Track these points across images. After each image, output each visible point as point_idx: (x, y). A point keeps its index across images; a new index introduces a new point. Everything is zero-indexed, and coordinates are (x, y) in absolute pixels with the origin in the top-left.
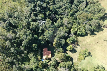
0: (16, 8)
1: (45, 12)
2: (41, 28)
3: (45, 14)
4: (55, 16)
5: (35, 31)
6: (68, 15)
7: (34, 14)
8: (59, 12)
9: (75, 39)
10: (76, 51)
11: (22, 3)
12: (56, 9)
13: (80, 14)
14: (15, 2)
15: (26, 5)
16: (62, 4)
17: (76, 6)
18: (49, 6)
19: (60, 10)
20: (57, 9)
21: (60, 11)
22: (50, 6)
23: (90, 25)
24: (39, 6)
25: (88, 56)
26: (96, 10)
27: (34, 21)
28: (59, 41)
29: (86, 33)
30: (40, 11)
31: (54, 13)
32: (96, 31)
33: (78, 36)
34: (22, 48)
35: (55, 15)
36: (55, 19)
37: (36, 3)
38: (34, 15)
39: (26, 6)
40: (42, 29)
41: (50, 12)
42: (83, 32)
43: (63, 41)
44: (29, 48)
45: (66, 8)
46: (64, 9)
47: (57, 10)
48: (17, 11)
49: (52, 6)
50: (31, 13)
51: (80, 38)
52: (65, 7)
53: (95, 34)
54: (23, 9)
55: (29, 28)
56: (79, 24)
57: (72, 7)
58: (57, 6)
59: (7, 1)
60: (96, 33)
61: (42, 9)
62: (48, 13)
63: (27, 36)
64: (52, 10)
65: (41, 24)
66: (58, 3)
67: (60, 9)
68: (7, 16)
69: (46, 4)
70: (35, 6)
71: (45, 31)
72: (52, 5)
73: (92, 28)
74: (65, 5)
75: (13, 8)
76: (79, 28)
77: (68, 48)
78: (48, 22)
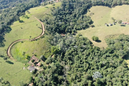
3: (62, 21)
5: (58, 25)
10: (75, 35)
11: (51, 16)
15: (53, 16)
16: (69, 17)
17: (77, 18)
18: (63, 18)
21: (69, 20)
26: (87, 20)
27: (57, 22)
28: (68, 30)
33: (77, 30)
34: (53, 30)
35: (66, 21)
36: (66, 23)
41: (64, 20)
42: (79, 28)
43: (70, 30)
44: (56, 30)
45: (71, 19)
47: (67, 19)
50: (55, 19)
55: (55, 24)
56: (78, 25)
57: (75, 19)
59: (44, 15)
61: (60, 18)
63: (55, 26)
65: (60, 23)
70: (57, 17)
72: (65, 17)
73: (84, 26)
77: (72, 33)
78: (63, 23)
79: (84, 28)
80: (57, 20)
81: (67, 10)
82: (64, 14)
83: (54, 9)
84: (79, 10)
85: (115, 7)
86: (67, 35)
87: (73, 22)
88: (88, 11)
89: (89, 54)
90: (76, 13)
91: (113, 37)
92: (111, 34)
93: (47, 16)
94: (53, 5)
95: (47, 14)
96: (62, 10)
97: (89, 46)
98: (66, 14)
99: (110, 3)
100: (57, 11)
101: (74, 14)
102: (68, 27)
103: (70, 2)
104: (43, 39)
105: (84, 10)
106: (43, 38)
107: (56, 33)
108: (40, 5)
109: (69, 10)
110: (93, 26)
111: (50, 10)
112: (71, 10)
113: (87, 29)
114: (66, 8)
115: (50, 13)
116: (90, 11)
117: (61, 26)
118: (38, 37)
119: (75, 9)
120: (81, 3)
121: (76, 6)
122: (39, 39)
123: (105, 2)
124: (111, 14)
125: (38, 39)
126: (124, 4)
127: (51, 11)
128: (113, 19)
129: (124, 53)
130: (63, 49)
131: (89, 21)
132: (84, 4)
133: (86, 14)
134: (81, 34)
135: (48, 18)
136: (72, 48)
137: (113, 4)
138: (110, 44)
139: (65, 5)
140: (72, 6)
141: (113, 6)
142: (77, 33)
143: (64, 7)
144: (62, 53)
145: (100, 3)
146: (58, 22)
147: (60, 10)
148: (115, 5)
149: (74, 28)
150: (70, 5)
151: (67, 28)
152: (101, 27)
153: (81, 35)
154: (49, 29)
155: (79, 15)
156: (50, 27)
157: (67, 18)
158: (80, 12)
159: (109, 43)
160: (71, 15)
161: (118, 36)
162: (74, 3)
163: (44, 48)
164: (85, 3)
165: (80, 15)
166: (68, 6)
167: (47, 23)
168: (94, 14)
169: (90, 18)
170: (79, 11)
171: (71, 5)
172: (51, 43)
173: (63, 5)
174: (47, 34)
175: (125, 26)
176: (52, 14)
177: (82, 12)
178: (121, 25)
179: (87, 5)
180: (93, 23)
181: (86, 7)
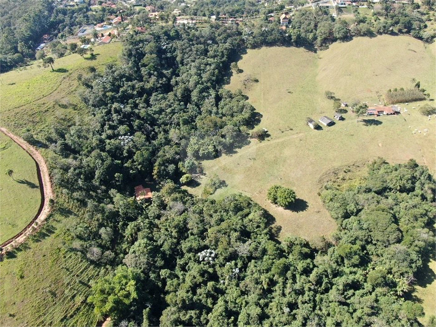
0: (69, 120)
1: (130, 122)
2: (126, 148)
3: (131, 126)
4: (152, 129)
5: (116, 153)
6: (178, 124)
7: (109, 125)
8: (161, 119)
9: (196, 163)
10: (198, 184)
11: (81, 109)
12: (152, 115)
13: (202, 120)
14: (66, 108)
15: (89, 112)
16: (164, 104)
17: (197, 105)
18: (137, 111)
19: (161, 117)
20: (154, 114)
22: (139, 110)
23: (223, 136)
24: (118, 111)
25: (219, 187)
26: (235, 109)
27: (109, 137)
28: (163, 167)
29: (216, 151)
30: (119, 120)
31: (148, 122)
32: (236, 147)
33: (203, 160)
34: (96, 182)
35: (151, 127)
36: (153, 133)
37: (111, 107)
38: (109, 129)
39: (90, 114)
40: (128, 150)
41: (142, 122)
42: (210, 150)
43: (171, 167)
44: (108, 181)
45: (173, 112)
46: (170, 113)
47: (156, 116)
48: (74, 124)
49: (143, 111)
50: (103, 126)
51: (206, 163)
52: (173, 110)
53: (236, 152)
54: (87, 119)
55: (103, 150)
57: (188, 109)
58: (154, 110)
59: (50, 108)
60: (237, 150)
61: (124, 117)
62: (136, 123)
63: (103, 161)
64: (145, 118)
65: (126, 142)
66: (156, 104)
67: (161, 114)
68: (54, 134)
69: (131, 107)
70: (109, 113)
71: (135, 153)
72: (143, 107)
73: (228, 140)
74: (170, 106)
75: (64, 120)
76: (203, 144)
77: (183, 179)
78: (139, 137)
79: (230, 149)
80: (112, 127)
81: (150, 75)
82: (140, 94)
83: (95, 77)
84: (199, 68)
85: (327, 48)
86: (163, 191)
87: (183, 128)
88: (234, 71)
89: (272, 283)
90: (191, 84)
91: (347, 176)
92: (337, 164)
93: (60, 112)
94: (88, 55)
95: (64, 102)
96: (129, 79)
97: (264, 240)
98: (149, 93)
99: (311, 36)
100: (108, 86)
101: (179, 91)
102: (160, 153)
103: (157, 38)
104: (49, 241)
105: (217, 67)
106: (44, 236)
107: (113, 191)
108: (33, 57)
109: (161, 75)
110: (263, 136)
111: (76, 83)
112: (165, 72)
113: (243, 152)
114: (144, 65)
115: (76, 99)
116: (241, 71)
117: (131, 154)
118: (21, 239)
119: (182, 68)
120: (202, 40)
121: (183, 53)
122: (24, 247)
123: (292, 32)
124: (318, 78)
125: (18, 249)
126: (359, 34)
127: (82, 89)
128: (332, 98)
129: (412, 261)
130: (152, 276)
131: (246, 115)
132: (215, 42)
133: (228, 83)
134: (222, 179)
135: (70, 122)
136: (191, 264)
137: (319, 39)
138: (347, 216)
139: (141, 55)
140: (169, 55)
141: (321, 45)
142: (202, 172)
143: (136, 64)
144: (145, 312)
145: (275, 35)
146: (114, 136)
147: (122, 76)
148: (329, 39)
149: (190, 152)
150: (160, 52)
151: (159, 160)
152: (294, 137)
153: (223, 184)
154: (76, 181)
155: (201, 91)
156: (80, 167)
157: (153, 108)
158: (205, 76)
159: (341, 212)
160: (171, 95)
161: (365, 172)
162: (178, 44)
163: (54, 294)
164: (218, 38)
165: (206, 89)
166: (154, 56)
167: (67, 150)
168: (257, 81)
169: (247, 98)
170: (199, 75)
171: (165, 52)
172: (88, 260)
173: (130, 55)
174: (66, 212)
176: (86, 100)
177: (213, 76)
178: (365, 121)
179: (226, 49)
180: (261, 119)
181: (223, 56)
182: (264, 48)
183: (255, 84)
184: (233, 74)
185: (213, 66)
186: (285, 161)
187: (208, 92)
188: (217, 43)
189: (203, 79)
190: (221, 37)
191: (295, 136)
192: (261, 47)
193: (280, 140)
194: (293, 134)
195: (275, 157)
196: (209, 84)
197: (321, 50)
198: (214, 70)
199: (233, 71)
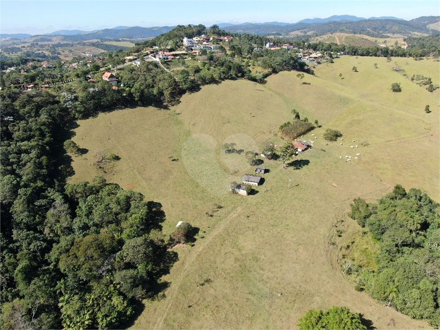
32: (159, 274)
56: (83, 287)
85: (179, 102)
88: (72, 154)
99: (155, 91)
105: (42, 152)
116: (83, 151)
126: (205, 82)
128: (232, 151)
132: (18, 117)
133: (72, 173)
137: (166, 93)
141: (171, 100)
155: (30, 201)
168: (117, 158)
175: (306, 162)
177: (42, 168)
178: (290, 165)
179: (44, 124)
180: (162, 209)
181: (43, 135)
182: (102, 116)
183: (117, 162)
184: (73, 158)
185: (33, 154)
186: (257, 260)
187: (46, 197)
188: (24, 119)
189: (24, 178)
190: (27, 109)
191: (234, 215)
192: (97, 114)
193: (220, 229)
194: (229, 213)
195: (237, 260)
196: (39, 184)
197: (173, 105)
198: (38, 157)
199: (69, 154)
